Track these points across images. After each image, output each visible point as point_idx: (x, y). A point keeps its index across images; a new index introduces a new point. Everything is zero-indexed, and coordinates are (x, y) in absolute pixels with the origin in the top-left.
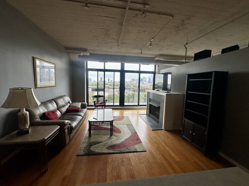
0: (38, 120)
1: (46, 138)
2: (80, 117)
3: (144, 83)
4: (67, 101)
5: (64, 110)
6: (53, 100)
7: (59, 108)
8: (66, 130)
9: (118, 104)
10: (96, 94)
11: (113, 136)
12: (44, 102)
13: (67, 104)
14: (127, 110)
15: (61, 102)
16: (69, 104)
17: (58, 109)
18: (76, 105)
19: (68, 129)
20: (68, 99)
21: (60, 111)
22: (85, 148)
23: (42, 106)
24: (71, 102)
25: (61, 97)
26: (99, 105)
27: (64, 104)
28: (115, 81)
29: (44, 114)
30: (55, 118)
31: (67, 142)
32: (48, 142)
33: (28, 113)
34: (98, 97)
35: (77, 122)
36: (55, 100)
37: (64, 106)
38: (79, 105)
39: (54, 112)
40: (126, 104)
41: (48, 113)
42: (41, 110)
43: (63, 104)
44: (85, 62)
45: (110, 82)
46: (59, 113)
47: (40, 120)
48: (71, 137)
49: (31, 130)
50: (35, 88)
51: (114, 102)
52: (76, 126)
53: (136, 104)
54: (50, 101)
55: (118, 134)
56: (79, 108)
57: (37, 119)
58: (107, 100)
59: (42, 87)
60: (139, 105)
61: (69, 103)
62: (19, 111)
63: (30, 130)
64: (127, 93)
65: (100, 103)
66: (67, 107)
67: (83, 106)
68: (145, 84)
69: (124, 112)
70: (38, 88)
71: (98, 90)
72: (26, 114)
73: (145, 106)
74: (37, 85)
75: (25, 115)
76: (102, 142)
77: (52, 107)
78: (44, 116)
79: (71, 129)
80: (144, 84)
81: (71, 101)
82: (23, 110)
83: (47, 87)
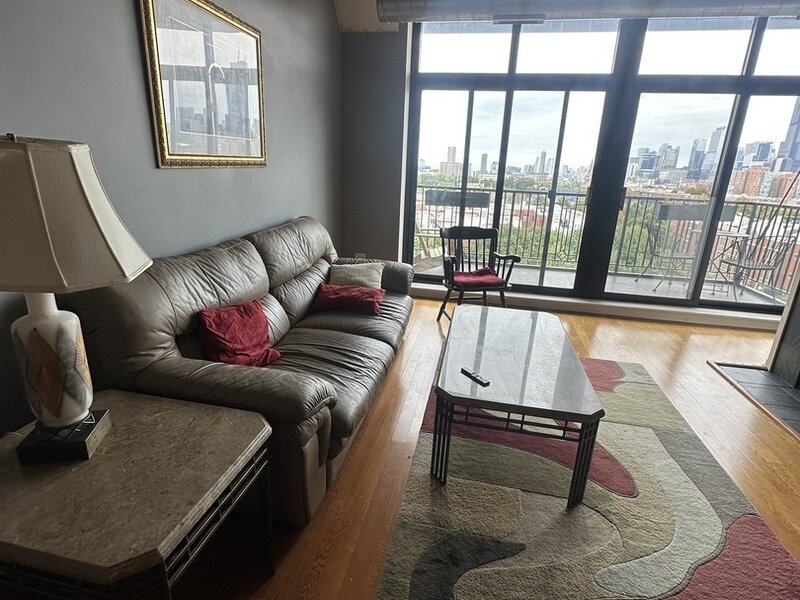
0: (166, 353)
1: (165, 547)
2: (378, 349)
4: (317, 250)
5: (302, 294)
6: (249, 237)
7: (276, 286)
8: (310, 445)
9: (568, 281)
11: (588, 514)
12: (206, 250)
13: (315, 265)
15: (289, 252)
16: (325, 267)
17: (272, 291)
18: (359, 271)
19: (319, 431)
20: (319, 236)
21: (281, 301)
23: (190, 273)
24: (334, 256)
25: (289, 225)
26: (471, 279)
27: (301, 261)
29: (197, 318)
30: (255, 341)
34: (459, 234)
35: (369, 383)
36: (258, 240)
37: (300, 275)
38: (371, 273)
39: (248, 309)
41: (218, 316)
42: (186, 295)
43: (299, 262)
44: (410, 25)
46: (274, 314)
47: (175, 355)
50: (158, 167)
51: (543, 269)
54: (234, 245)
55: (619, 503)
56: (372, 294)
57: (161, 352)
58: (517, 259)
59: (192, 164)
60: (694, 301)
61: (326, 257)
65: (473, 269)
66: (315, 280)
67: (396, 284)
70: (172, 163)
71: (463, 199)
74: (162, 149)
75: (52, 342)
76: (523, 548)
77: (244, 277)
78: (197, 334)
79: (338, 430)
81: (334, 251)
83: (220, 164)
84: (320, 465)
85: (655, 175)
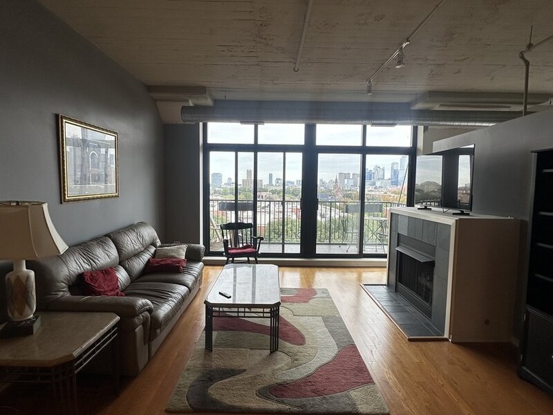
0: (64, 294)
1: (76, 354)
2: (182, 290)
3: (378, 184)
4: (147, 239)
5: (139, 264)
6: (108, 235)
7: (123, 260)
8: (139, 329)
9: (296, 249)
10: (231, 217)
11: (279, 355)
12: (85, 243)
13: (146, 248)
14: (324, 269)
15: (131, 242)
16: (153, 250)
17: (121, 263)
18: (172, 250)
19: (144, 324)
20: (149, 233)
21: (126, 269)
22: (192, 386)
23: (77, 254)
24: (159, 243)
25: (132, 228)
26: (239, 251)
27: (138, 246)
28: (286, 180)
29: (81, 276)
30: (111, 288)
31: (141, 366)
32: (81, 364)
33: (32, 273)
34: (236, 227)
35: (173, 304)
36: (113, 237)
37: (137, 254)
38: (181, 251)
39: (108, 272)
40: (320, 250)
41: (91, 275)
42: (76, 266)
43: (137, 247)
44: (201, 124)
45: (274, 183)
46: (122, 275)
47: (68, 295)
48: (154, 350)
49: (42, 325)
50: (61, 203)
51: (283, 244)
52: (169, 317)
53: (354, 250)
54: (100, 240)
55: (296, 348)
56: (180, 261)
57: (62, 293)
58: (262, 239)
59: (79, 200)
60: (361, 255)
61: (153, 244)
62: (10, 268)
63: (36, 326)
64: (324, 214)
65: (241, 246)
66: (146, 257)
67: (193, 256)
68: (380, 187)
69: (313, 274)
70: (69, 201)
71: (236, 207)
72: (28, 277)
73: (384, 256)
74: (65, 194)
75: (24, 281)
76: (245, 370)
77: (106, 256)
78: (80, 284)
79: (153, 325)
80: (376, 188)
81: (158, 240)
82: (20, 265)
83: (93, 199)
84: (145, 344)
85: (374, 184)
